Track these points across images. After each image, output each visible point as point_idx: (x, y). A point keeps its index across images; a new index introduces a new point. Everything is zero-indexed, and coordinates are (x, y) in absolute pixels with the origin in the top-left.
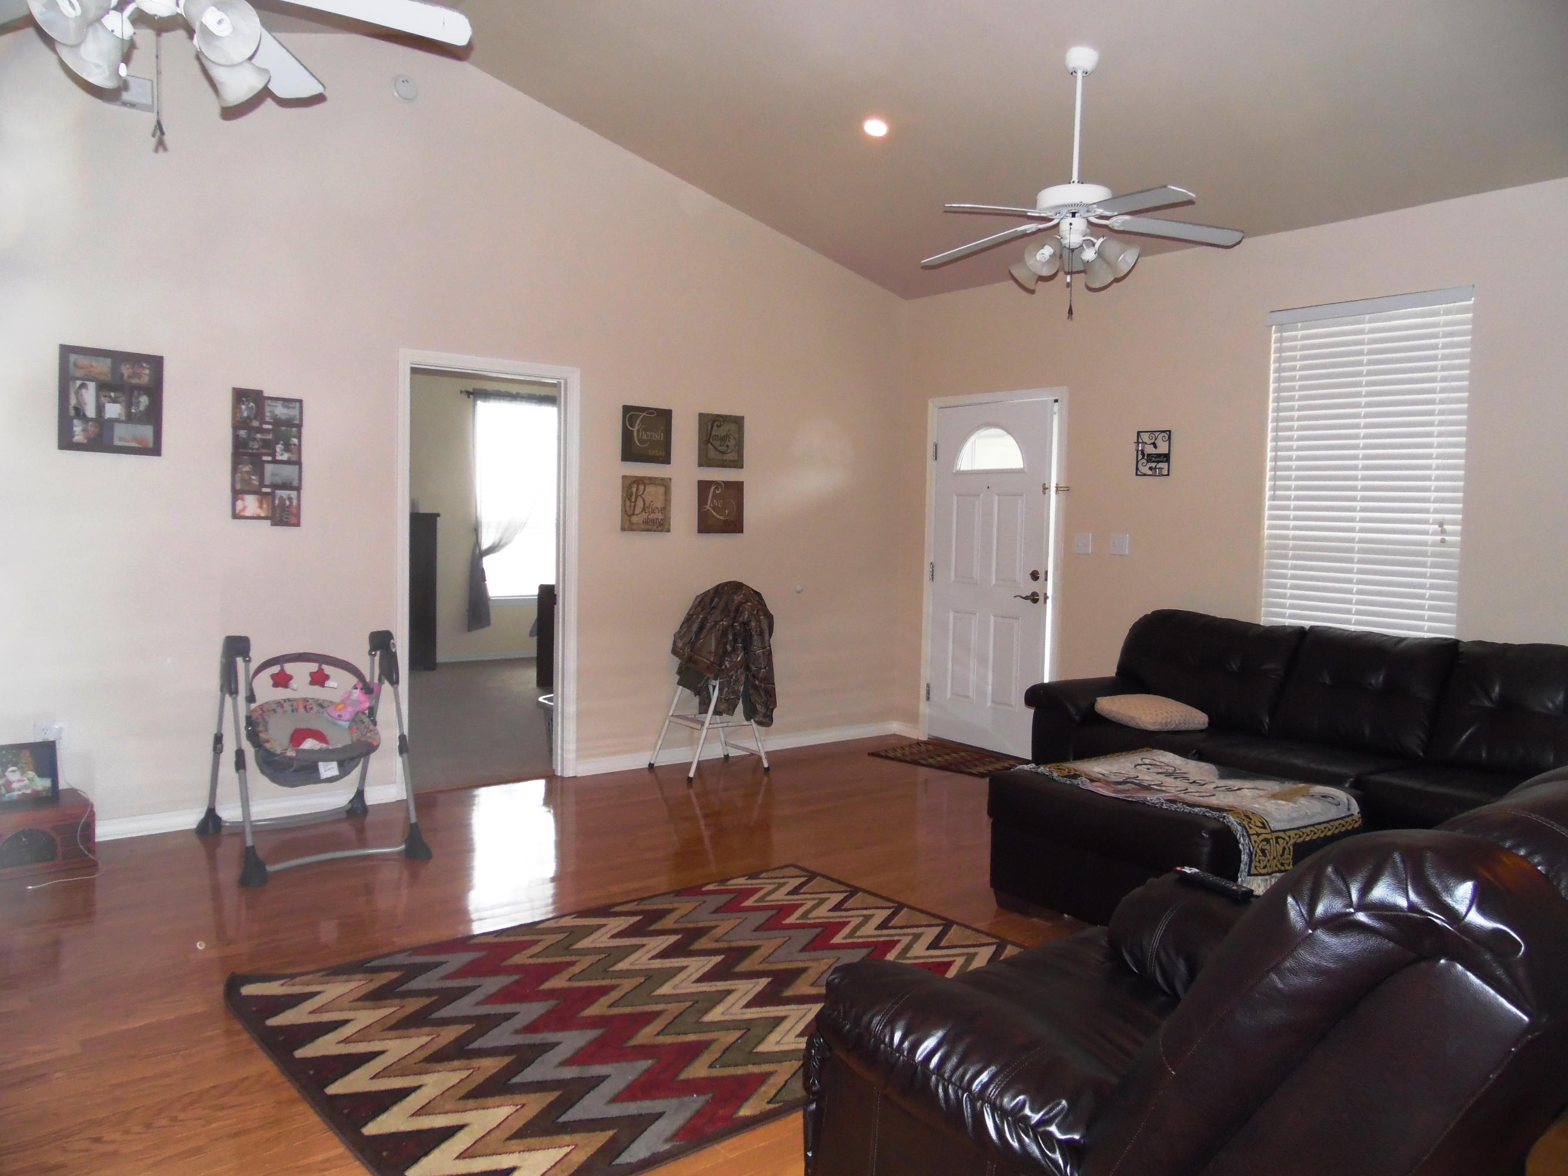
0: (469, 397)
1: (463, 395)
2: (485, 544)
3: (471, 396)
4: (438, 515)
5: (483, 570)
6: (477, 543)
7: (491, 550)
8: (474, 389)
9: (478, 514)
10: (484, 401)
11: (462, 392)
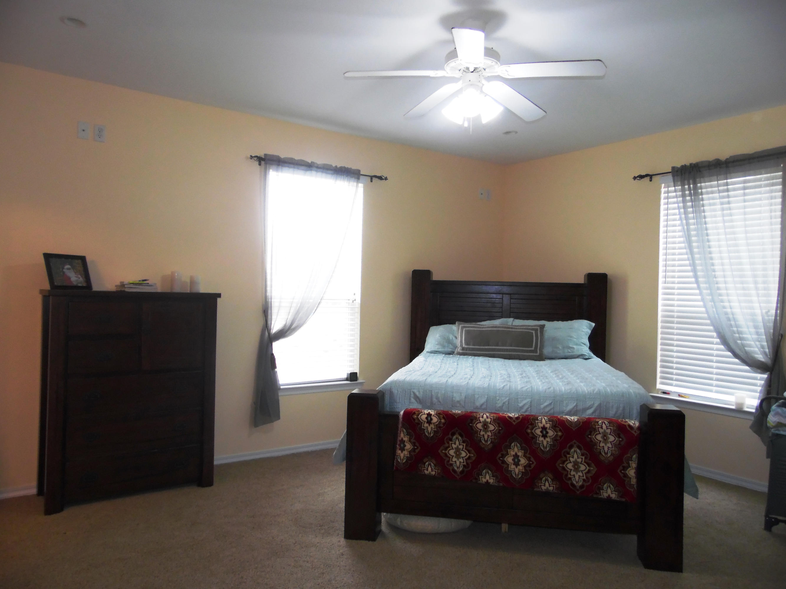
0: (260, 164)
1: (253, 160)
2: (276, 326)
3: (263, 162)
4: (219, 295)
5: (273, 356)
6: (266, 326)
7: (282, 334)
8: (265, 155)
9: (268, 294)
10: (277, 170)
11: (252, 157)
